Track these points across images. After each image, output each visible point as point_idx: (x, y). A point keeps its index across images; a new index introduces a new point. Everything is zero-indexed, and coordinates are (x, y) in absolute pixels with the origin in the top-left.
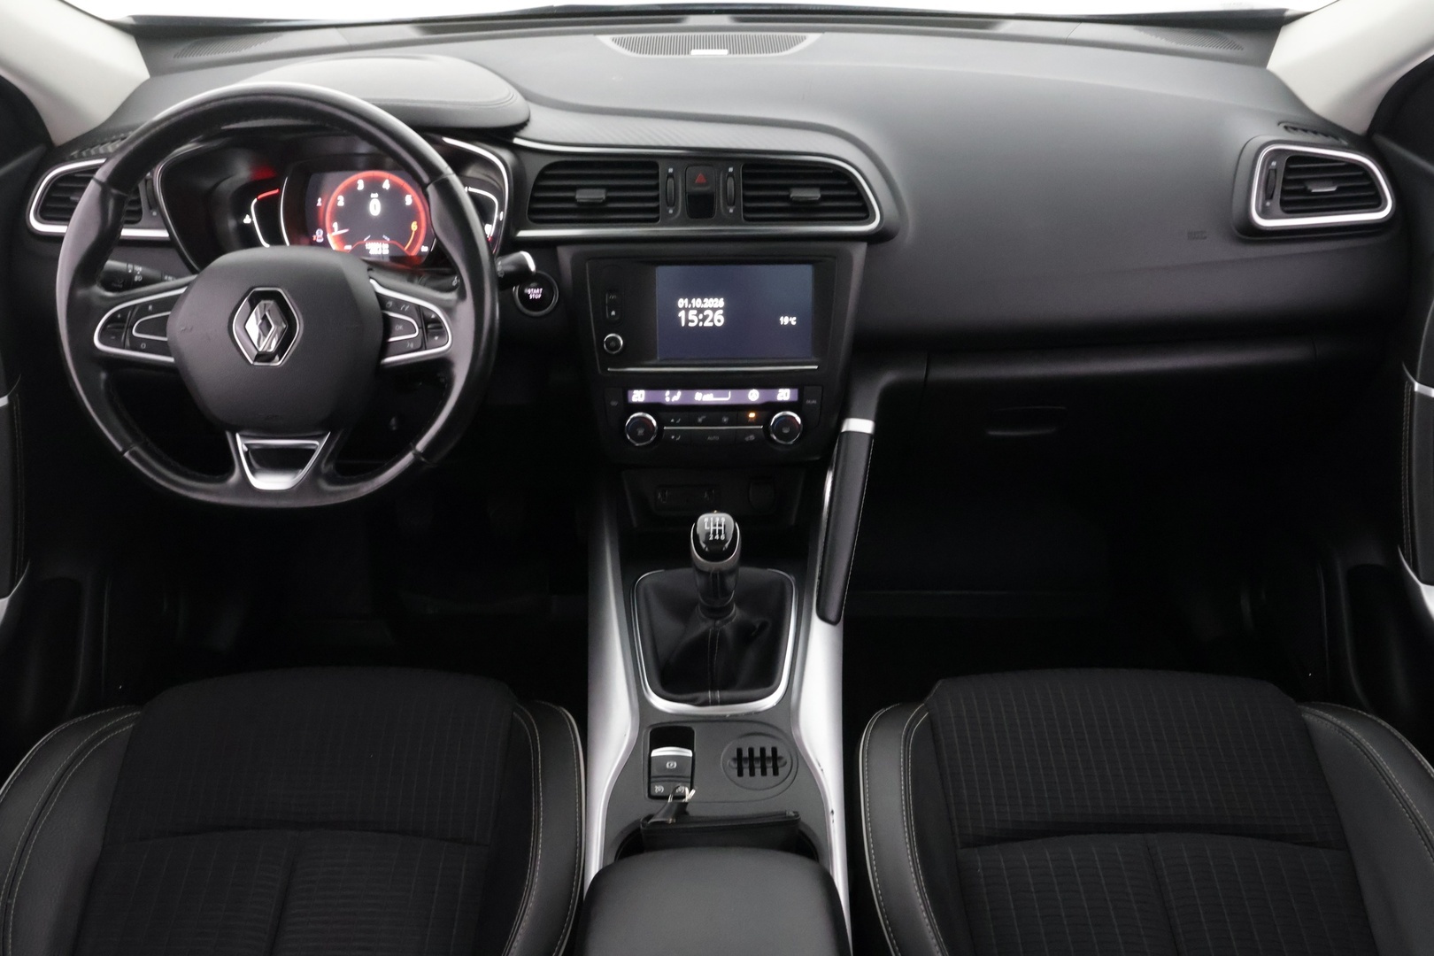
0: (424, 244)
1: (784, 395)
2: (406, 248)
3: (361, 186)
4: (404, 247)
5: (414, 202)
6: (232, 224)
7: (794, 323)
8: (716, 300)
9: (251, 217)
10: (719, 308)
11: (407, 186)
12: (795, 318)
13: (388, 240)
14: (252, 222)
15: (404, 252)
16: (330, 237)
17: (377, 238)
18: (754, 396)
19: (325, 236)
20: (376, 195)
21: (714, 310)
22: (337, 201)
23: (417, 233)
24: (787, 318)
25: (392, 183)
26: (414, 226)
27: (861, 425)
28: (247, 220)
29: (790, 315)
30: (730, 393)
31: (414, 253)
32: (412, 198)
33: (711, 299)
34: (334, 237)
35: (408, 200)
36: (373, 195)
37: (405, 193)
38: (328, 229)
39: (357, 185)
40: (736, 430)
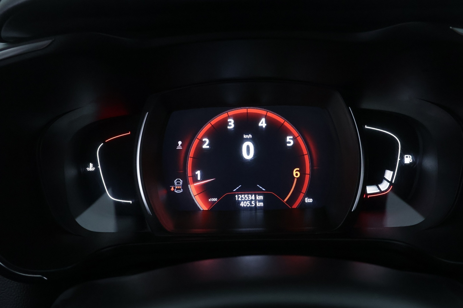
0: (309, 195)
2: (286, 200)
3: (231, 124)
4: (284, 200)
5: (296, 144)
6: (70, 172)
9: (96, 165)
13: (263, 189)
14: (97, 170)
16: (193, 189)
17: (249, 188)
19: (185, 186)
22: (202, 143)
23: (301, 180)
25: (269, 121)
26: (296, 173)
28: (91, 168)
31: (296, 206)
32: (294, 138)
34: (196, 187)
35: (290, 141)
38: (190, 179)
39: (227, 124)
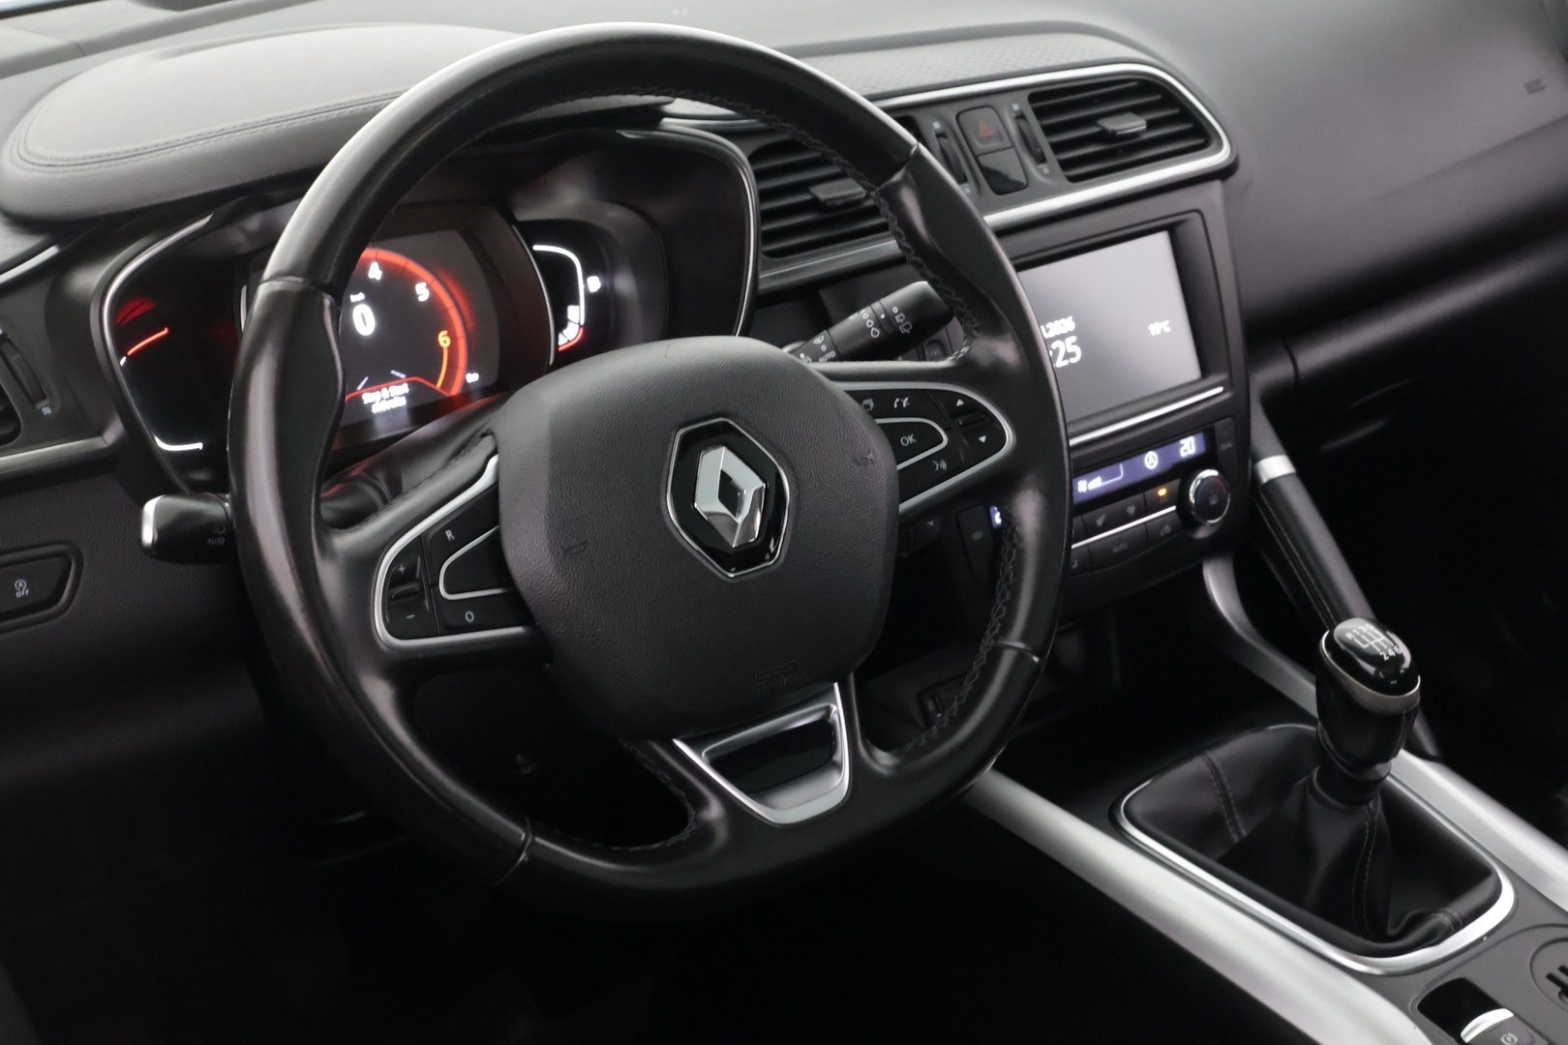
0: (470, 369)
1: (1189, 447)
2: (439, 383)
5: (433, 295)
7: (1168, 330)
8: (1063, 320)
10: (1069, 334)
11: (413, 267)
12: (1167, 322)
13: (403, 376)
15: (436, 392)
17: (381, 379)
18: (1151, 461)
20: (361, 296)
21: (1062, 337)
23: (453, 348)
24: (1157, 324)
25: (384, 265)
26: (444, 340)
27: (1275, 466)
29: (1161, 320)
30: (1121, 467)
31: (455, 390)
32: (429, 286)
33: (1056, 322)
35: (422, 292)
36: (354, 298)
37: (415, 279)
40: (1145, 523)
